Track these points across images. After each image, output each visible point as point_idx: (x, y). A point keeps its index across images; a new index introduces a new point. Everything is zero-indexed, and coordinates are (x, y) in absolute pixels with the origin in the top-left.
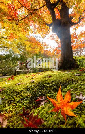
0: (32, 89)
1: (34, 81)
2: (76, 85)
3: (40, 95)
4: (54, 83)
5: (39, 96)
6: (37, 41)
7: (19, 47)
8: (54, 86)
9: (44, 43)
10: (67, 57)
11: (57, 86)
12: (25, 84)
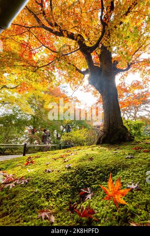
0: (71, 178)
1: (70, 167)
2: (127, 172)
3: (82, 186)
4: (99, 169)
5: (82, 188)
6: (62, 92)
7: (30, 102)
8: (100, 173)
9: (75, 98)
10: (113, 123)
11: (103, 173)
12: (58, 171)
